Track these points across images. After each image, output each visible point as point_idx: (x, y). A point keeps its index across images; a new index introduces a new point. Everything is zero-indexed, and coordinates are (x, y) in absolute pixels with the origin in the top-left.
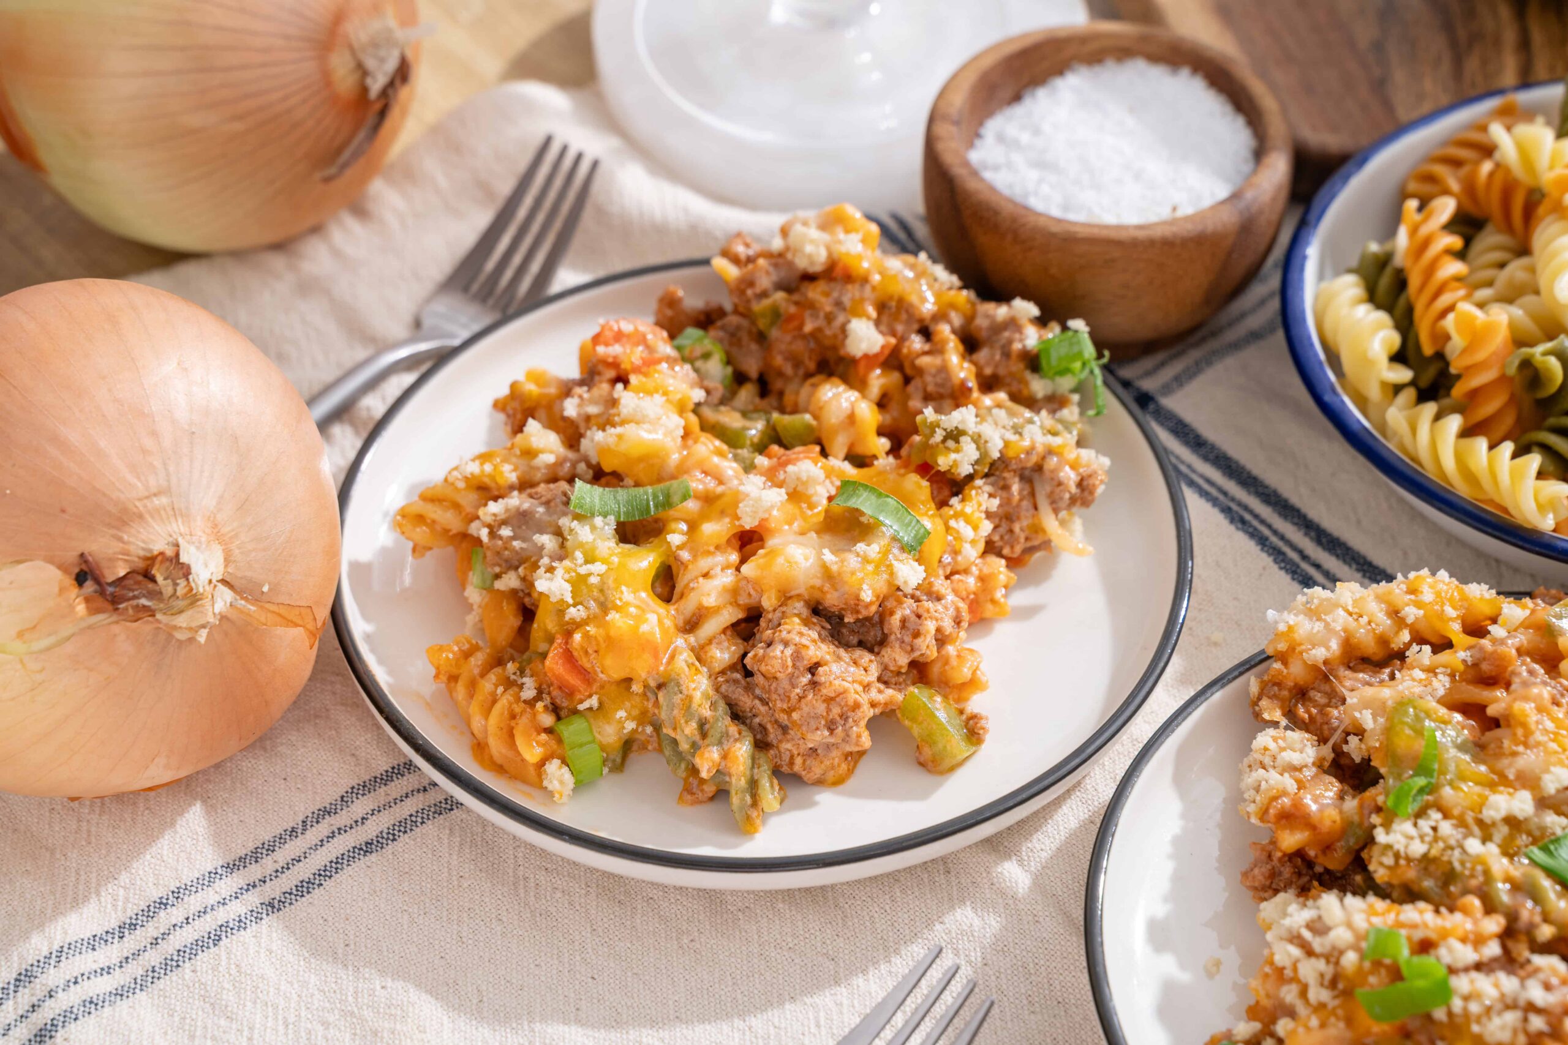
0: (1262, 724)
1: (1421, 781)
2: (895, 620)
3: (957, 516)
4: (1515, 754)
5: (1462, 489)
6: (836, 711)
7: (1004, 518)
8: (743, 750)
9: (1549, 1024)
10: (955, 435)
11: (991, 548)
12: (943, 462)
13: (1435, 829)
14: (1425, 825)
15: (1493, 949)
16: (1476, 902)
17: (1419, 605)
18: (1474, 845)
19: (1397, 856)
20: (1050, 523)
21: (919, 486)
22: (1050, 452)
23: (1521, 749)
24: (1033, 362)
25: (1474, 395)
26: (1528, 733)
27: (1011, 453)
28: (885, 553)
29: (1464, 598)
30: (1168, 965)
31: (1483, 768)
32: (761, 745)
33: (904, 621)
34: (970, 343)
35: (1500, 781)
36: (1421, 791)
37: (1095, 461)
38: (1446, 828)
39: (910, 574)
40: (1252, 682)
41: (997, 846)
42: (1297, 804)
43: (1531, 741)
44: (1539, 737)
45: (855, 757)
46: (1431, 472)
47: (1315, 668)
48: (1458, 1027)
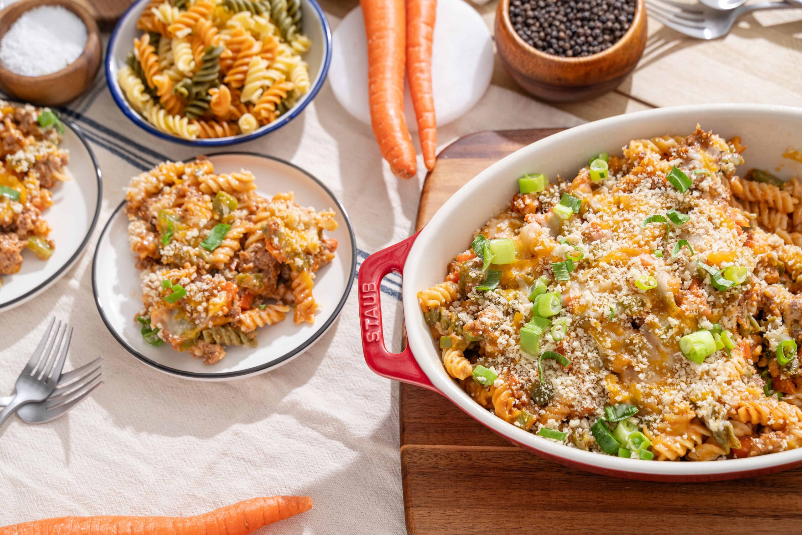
0: (129, 222)
1: (169, 234)
2: (18, 222)
3: (28, 182)
4: (191, 219)
5: (169, 133)
6: (9, 255)
7: (43, 177)
9: (210, 293)
10: (19, 161)
11: (42, 186)
12: (18, 170)
13: (175, 246)
14: (172, 246)
15: (195, 275)
16: (188, 264)
17: (163, 175)
18: (185, 248)
19: (167, 256)
20: (57, 175)
21: (13, 179)
22: (50, 154)
23: (192, 217)
24: (38, 124)
25: (167, 102)
26: (193, 212)
27: (38, 159)
28: (9, 205)
29: (176, 168)
30: (121, 298)
31: (184, 225)
33: (21, 222)
34: (17, 122)
35: (189, 227)
36: (169, 236)
37: (63, 152)
38: (178, 245)
39: (18, 208)
40: (124, 209)
41: (68, 277)
42: (142, 244)
43: (194, 214)
44: (196, 212)
45: (19, 264)
46: (159, 129)
47: (139, 202)
48: (189, 300)
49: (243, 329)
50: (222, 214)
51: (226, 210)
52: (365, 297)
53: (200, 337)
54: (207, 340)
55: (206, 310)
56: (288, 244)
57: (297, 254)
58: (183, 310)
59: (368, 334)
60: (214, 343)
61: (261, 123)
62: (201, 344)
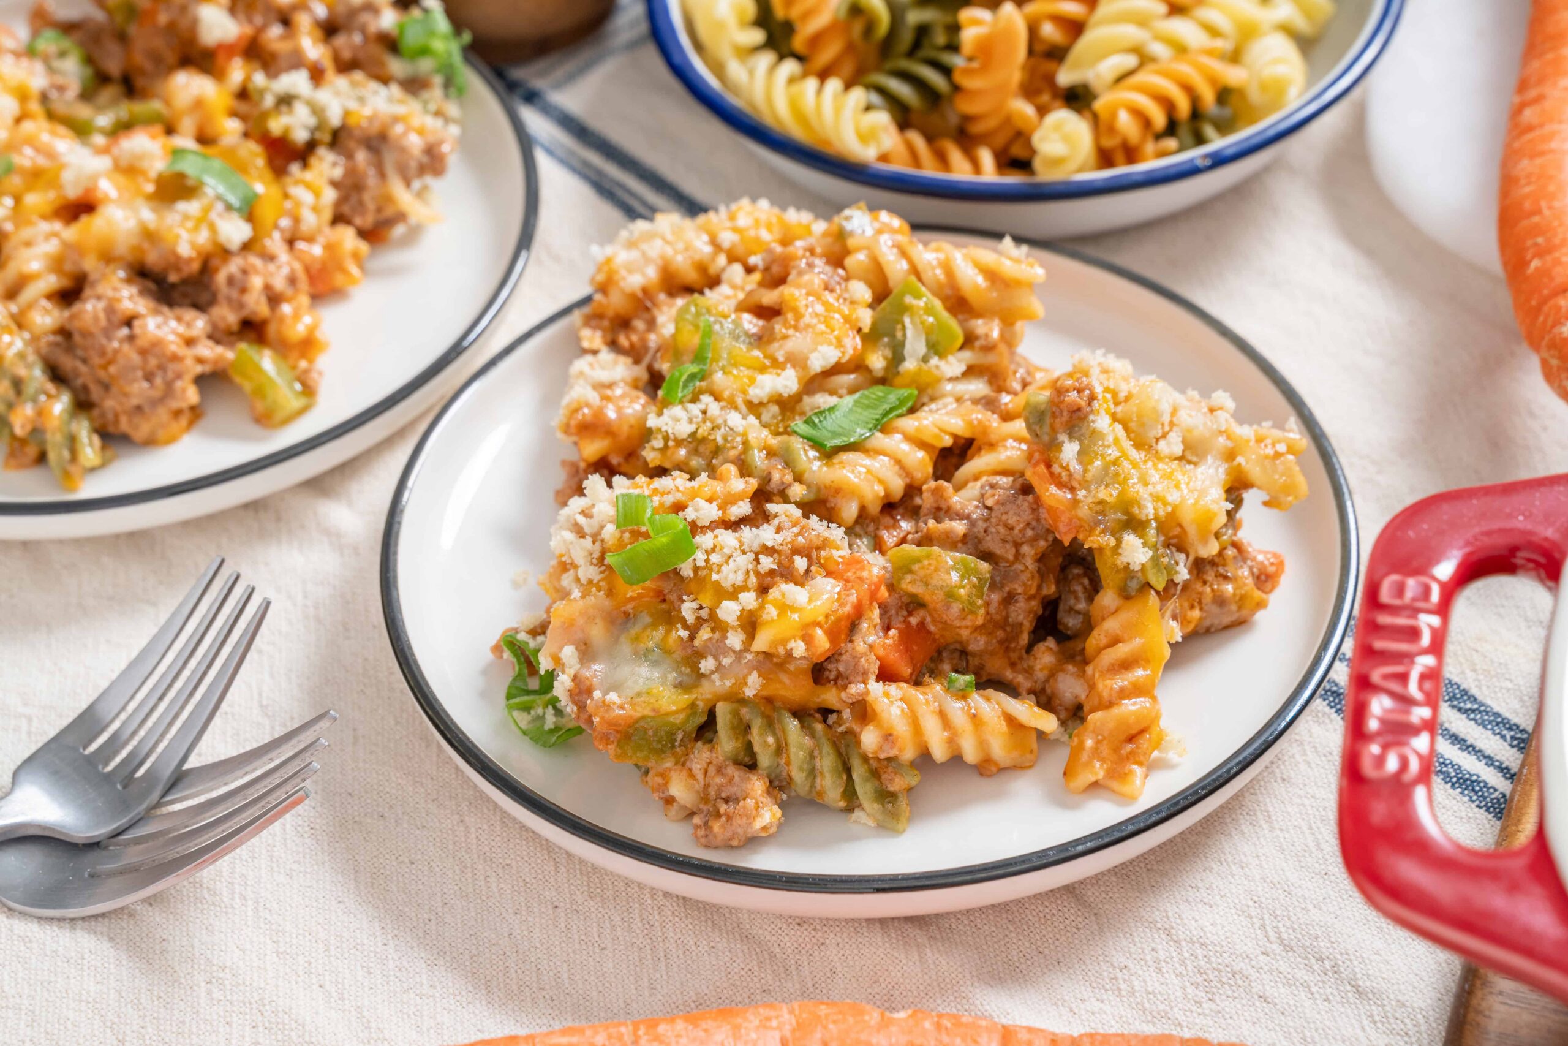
0: (582, 352)
1: (694, 369)
2: (221, 278)
3: (298, 182)
4: (785, 337)
5: (797, 132)
6: (153, 362)
7: (350, 186)
8: (60, 405)
9: (780, 564)
10: (286, 101)
11: (339, 219)
12: (276, 126)
13: (704, 412)
14: (695, 409)
15: (744, 508)
16: (733, 469)
17: (736, 230)
18: (735, 419)
19: (666, 438)
20: (403, 196)
21: (251, 152)
22: (396, 119)
23: (791, 332)
24: (391, 44)
25: (812, 41)
26: (798, 316)
27: (352, 121)
28: (207, 210)
29: (783, 223)
31: (757, 353)
32: (83, 405)
33: (231, 281)
34: (330, 31)
35: (771, 363)
36: (692, 377)
37: (444, 129)
38: (714, 408)
39: (235, 231)
40: (576, 316)
42: (599, 413)
43: (802, 324)
44: (807, 319)
46: (768, 120)
47: (632, 296)
48: (700, 578)
49: (869, 739)
50: (897, 357)
51: (915, 345)
52: (1384, 619)
53: (706, 729)
54: (726, 743)
55: (750, 624)
56: (1111, 474)
57: (1133, 524)
58: (669, 617)
59: (1375, 749)
60: (752, 766)
61: (1105, 158)
62: (701, 756)
